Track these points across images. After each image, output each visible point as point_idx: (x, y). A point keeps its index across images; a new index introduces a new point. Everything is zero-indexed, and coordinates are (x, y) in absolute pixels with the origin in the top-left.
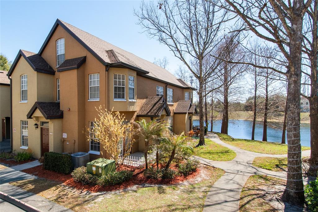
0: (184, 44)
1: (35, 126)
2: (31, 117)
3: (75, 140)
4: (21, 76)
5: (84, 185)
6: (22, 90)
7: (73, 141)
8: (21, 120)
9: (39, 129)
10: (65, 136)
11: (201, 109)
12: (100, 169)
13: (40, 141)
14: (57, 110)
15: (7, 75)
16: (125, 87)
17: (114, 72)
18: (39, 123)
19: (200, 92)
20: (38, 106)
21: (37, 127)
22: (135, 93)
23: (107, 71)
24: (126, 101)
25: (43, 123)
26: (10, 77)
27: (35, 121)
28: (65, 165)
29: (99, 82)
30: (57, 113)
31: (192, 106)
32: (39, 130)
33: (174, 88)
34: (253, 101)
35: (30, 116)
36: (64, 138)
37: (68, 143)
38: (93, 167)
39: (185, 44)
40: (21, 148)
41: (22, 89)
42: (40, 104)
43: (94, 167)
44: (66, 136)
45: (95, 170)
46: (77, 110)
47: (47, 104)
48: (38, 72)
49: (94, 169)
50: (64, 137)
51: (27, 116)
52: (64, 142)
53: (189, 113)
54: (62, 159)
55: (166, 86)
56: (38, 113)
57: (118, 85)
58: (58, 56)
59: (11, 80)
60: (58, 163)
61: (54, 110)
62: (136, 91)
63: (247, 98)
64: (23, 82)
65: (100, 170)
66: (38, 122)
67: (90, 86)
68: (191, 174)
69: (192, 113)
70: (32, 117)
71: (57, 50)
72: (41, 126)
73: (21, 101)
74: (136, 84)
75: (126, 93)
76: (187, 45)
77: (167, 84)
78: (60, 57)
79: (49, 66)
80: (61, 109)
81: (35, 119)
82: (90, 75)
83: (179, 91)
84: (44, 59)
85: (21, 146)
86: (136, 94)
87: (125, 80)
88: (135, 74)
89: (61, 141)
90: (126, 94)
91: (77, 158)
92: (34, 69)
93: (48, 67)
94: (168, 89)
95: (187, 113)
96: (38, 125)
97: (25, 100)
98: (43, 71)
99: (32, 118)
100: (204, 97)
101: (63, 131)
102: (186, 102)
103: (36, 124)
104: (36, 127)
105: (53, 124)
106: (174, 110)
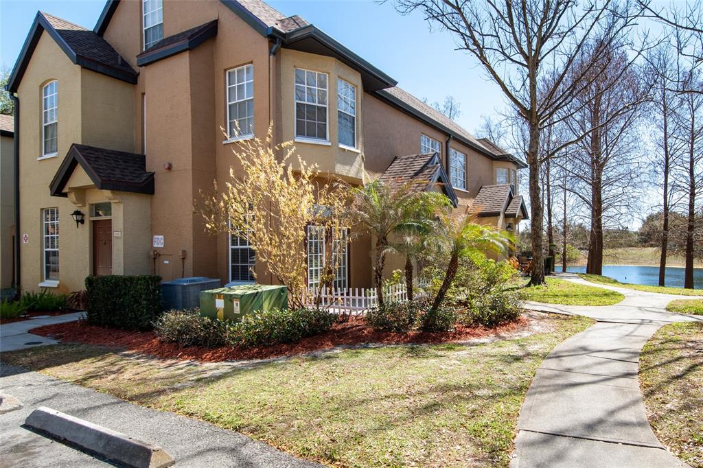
0: (492, 35)
1: (74, 216)
2: (64, 191)
3: (184, 252)
4: (41, 86)
5: (185, 347)
6: (44, 125)
7: (180, 253)
8: (42, 209)
9: (86, 227)
10: (159, 242)
11: (536, 192)
12: (235, 303)
13: (88, 260)
14: (138, 170)
15: (7, 88)
16: (327, 106)
17: (293, 62)
18: (86, 210)
19: (533, 150)
20: (80, 156)
21: (82, 222)
22: (358, 131)
23: (274, 54)
24: (330, 144)
25: (97, 208)
26: (15, 95)
27: (75, 204)
28: (140, 304)
29: (252, 88)
30: (137, 177)
31: (513, 200)
32: (85, 230)
33: (467, 150)
34: (659, 224)
35: (58, 189)
36: (155, 250)
37: (167, 262)
38: (217, 300)
39: (494, 34)
40: (41, 285)
41: (46, 122)
42: (86, 149)
43: (219, 298)
44: (163, 241)
45: (223, 307)
46: (189, 166)
47: (108, 153)
48: (83, 67)
49: (220, 304)
50: (155, 245)
51: (51, 187)
52: (157, 260)
53: (507, 216)
54: (130, 288)
55: (447, 142)
56: (81, 177)
57: (308, 101)
58: (146, 31)
59: (17, 100)
60: (121, 300)
61: (127, 169)
62: (359, 124)
63: (645, 219)
64: (49, 102)
65: (235, 306)
66: (84, 205)
67: (228, 104)
68: (505, 325)
69: (513, 216)
70: (66, 190)
71: (144, 15)
72: (91, 216)
73: (41, 156)
74: (360, 106)
75: (329, 124)
76: (498, 36)
77: (449, 135)
78: (151, 34)
79: (119, 57)
80: (149, 168)
81: (72, 196)
82: (229, 73)
83: (481, 164)
84: (108, 45)
85: (42, 281)
86: (360, 132)
87: (327, 90)
88: (357, 79)
89: (149, 257)
90: (330, 126)
91: (180, 288)
92: (71, 58)
93: (117, 61)
94: (452, 151)
95: (502, 216)
96: (83, 215)
97: (52, 152)
98: (100, 68)
99: (65, 195)
100: (542, 162)
101: (153, 230)
102: (497, 189)
103: (77, 213)
104: (78, 221)
105: (122, 206)
106: (468, 207)
